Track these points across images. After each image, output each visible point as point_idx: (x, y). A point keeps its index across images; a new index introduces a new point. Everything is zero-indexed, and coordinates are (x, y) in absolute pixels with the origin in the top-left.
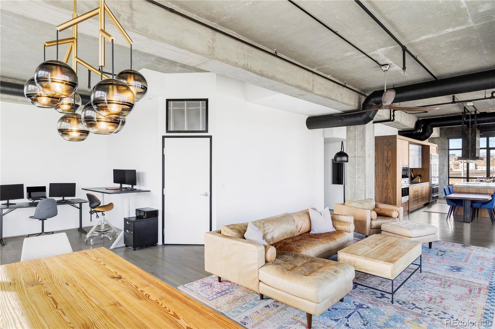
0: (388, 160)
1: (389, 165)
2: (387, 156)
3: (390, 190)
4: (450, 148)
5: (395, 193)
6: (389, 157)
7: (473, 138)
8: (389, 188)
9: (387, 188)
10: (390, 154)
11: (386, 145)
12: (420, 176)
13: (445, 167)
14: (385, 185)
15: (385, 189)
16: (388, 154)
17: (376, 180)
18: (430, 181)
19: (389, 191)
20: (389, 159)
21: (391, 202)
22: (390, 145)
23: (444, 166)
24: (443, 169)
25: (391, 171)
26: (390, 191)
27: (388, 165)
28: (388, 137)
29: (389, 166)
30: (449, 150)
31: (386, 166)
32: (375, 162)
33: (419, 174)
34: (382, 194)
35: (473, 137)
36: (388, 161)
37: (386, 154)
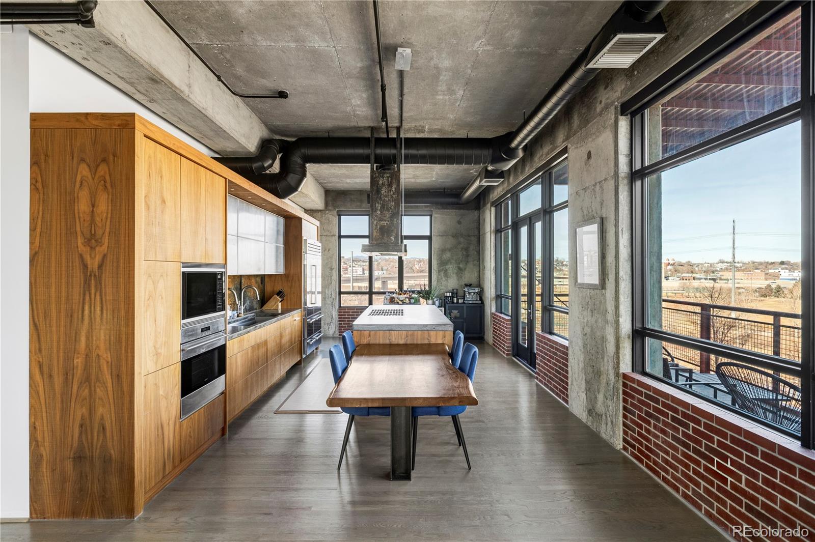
0: (93, 235)
1: (98, 259)
2: (88, 218)
3: (104, 384)
4: (342, 234)
5: (127, 399)
6: (98, 219)
7: (394, 196)
8: (98, 379)
9: (88, 379)
10: (103, 206)
11: (83, 160)
12: (279, 293)
13: (334, 271)
14: (79, 361)
15: (81, 384)
16: (93, 206)
17: (35, 337)
18: (303, 306)
19: (99, 392)
20: (99, 232)
21: (110, 445)
22: (104, 160)
23: (331, 269)
24: (331, 277)
25: (109, 291)
26: (105, 390)
27: (93, 264)
28: (95, 122)
29: (100, 267)
30: (340, 237)
31: (85, 266)
32: (31, 243)
33: (278, 289)
34: (65, 411)
35: (394, 194)
36: (92, 240)
37: (83, 206)
